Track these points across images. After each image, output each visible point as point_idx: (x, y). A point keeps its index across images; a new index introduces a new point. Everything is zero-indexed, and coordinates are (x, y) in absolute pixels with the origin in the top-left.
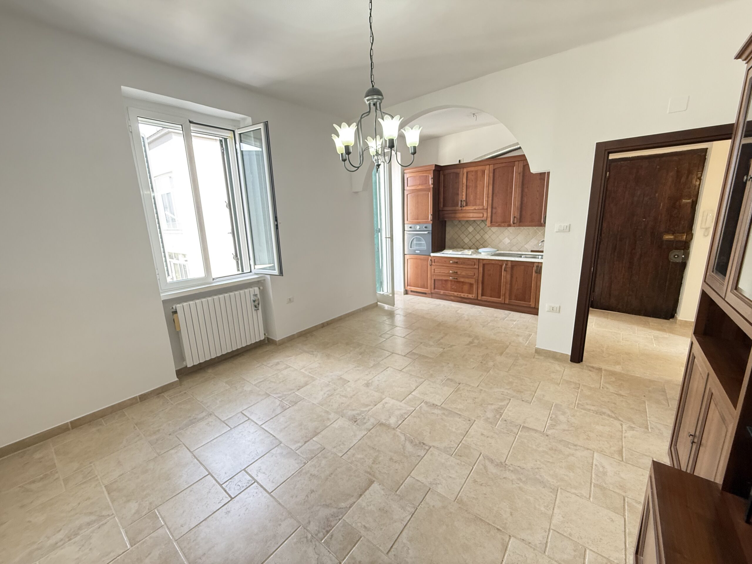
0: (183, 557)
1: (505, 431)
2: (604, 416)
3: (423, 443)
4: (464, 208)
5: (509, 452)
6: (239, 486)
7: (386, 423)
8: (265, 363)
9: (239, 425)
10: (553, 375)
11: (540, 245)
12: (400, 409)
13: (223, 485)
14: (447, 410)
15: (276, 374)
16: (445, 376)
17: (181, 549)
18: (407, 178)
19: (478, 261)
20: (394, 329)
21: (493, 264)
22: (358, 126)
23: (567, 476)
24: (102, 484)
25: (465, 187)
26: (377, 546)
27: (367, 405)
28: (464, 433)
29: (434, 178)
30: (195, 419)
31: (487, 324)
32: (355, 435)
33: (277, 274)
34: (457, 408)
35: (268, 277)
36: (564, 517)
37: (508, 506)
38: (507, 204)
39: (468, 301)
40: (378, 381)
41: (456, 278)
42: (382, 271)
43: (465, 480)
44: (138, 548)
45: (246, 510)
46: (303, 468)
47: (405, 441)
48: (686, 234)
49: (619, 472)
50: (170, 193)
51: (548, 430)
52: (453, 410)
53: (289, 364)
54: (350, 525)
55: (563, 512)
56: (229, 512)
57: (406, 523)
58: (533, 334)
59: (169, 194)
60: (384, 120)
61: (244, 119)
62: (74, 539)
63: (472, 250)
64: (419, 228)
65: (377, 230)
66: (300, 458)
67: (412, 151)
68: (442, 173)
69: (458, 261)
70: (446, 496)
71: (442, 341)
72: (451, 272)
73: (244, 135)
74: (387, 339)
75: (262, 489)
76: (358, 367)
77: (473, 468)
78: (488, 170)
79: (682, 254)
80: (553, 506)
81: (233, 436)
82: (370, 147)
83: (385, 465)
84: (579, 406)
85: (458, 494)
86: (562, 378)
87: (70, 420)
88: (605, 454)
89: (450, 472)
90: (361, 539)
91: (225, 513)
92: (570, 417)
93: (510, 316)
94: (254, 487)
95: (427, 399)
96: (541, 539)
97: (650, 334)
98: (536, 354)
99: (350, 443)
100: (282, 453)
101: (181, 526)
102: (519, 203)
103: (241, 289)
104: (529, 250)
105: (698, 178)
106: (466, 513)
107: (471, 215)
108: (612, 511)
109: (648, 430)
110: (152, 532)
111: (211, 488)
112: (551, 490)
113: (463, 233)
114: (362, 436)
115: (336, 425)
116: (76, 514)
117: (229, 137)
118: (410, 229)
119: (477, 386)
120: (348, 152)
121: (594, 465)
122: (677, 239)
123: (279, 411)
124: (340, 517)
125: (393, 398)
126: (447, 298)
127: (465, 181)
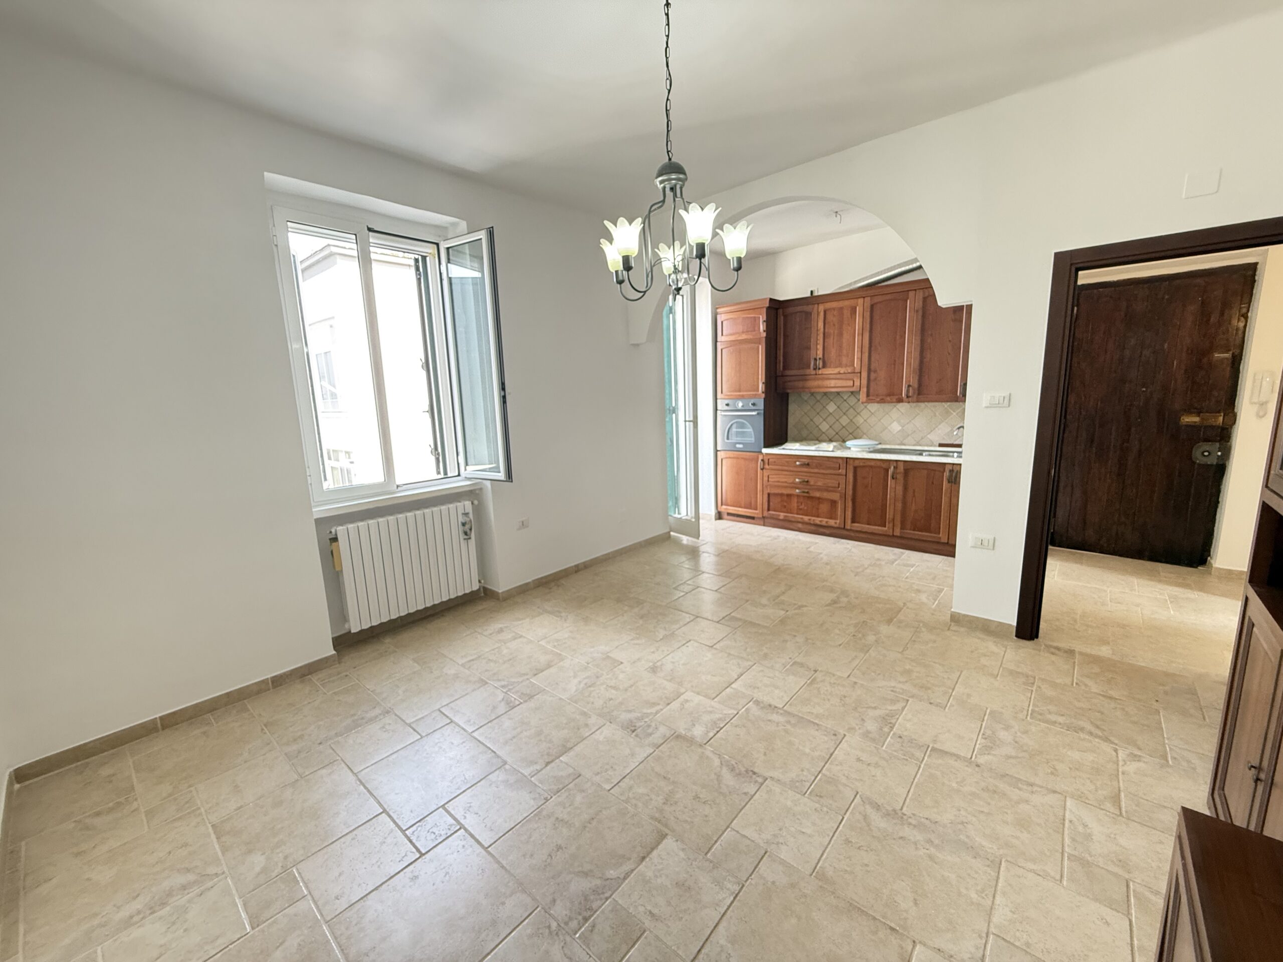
0: (337, 952)
1: (900, 755)
2: (1082, 735)
3: (752, 771)
4: (820, 372)
5: (909, 792)
6: (434, 833)
7: (687, 734)
8: (479, 630)
9: (434, 731)
10: (984, 661)
11: (955, 433)
12: (711, 712)
13: (407, 832)
14: (794, 716)
15: (497, 648)
16: (790, 658)
17: (336, 938)
18: (722, 322)
19: (845, 460)
20: (700, 577)
21: (871, 467)
22: (644, 224)
23: (1017, 838)
24: (207, 821)
25: (822, 335)
26: (673, 948)
27: (654, 704)
28: (825, 755)
29: (768, 322)
30: (363, 718)
31: (863, 571)
32: (633, 755)
33: (503, 478)
34: (812, 713)
35: (488, 483)
36: (1014, 913)
37: (909, 888)
38: (895, 364)
39: (827, 531)
40: (673, 663)
41: (806, 491)
42: (677, 480)
43: (828, 839)
44: (263, 931)
45: (446, 875)
46: (542, 806)
47: (721, 768)
48: (1222, 414)
49: (1115, 835)
50: (330, 352)
51: (978, 756)
52: (805, 717)
53: (519, 632)
54: (625, 909)
55: (1012, 903)
56: (416, 877)
57: (724, 911)
58: (945, 589)
59: (328, 354)
60: (688, 213)
61: (454, 225)
62: (160, 912)
63: (835, 444)
64: (743, 406)
65: (670, 410)
66: (539, 790)
67: (735, 265)
68: (781, 313)
69: (809, 462)
70: (795, 865)
71: (782, 598)
72: (797, 480)
73: (454, 250)
74: (687, 593)
75: (473, 840)
76: (638, 639)
77: (843, 818)
78: (861, 306)
79: (1218, 450)
80: (993, 892)
81: (426, 750)
82: (662, 260)
83: (686, 808)
84: (1035, 715)
85: (817, 863)
86: (1001, 666)
87: (160, 715)
88: (1087, 801)
89: (801, 824)
90: (645, 934)
91: (409, 878)
92: (1019, 734)
93: (903, 557)
94: (459, 836)
95: (757, 695)
96: (973, 950)
97: (1161, 591)
98: (953, 624)
99: (625, 767)
100: (508, 781)
101: (335, 897)
102: (917, 362)
103: (442, 504)
104: (935, 443)
105: (1243, 316)
106: (832, 897)
107: (833, 383)
108: (1105, 905)
109: (1167, 761)
110: (287, 905)
111: (386, 835)
112: (989, 863)
113: (818, 413)
114: (646, 755)
115: (600, 736)
116: (164, 869)
117: (430, 253)
118: (727, 408)
119: (847, 676)
120: (627, 267)
121: (1067, 822)
122: (1206, 423)
123: (502, 708)
124: (607, 895)
125: (698, 694)
126: (791, 527)
127: (821, 325)
